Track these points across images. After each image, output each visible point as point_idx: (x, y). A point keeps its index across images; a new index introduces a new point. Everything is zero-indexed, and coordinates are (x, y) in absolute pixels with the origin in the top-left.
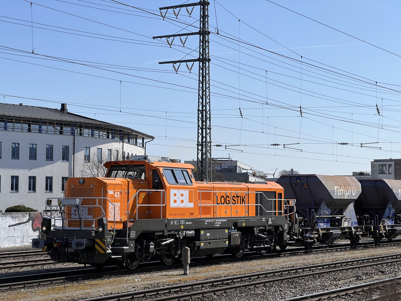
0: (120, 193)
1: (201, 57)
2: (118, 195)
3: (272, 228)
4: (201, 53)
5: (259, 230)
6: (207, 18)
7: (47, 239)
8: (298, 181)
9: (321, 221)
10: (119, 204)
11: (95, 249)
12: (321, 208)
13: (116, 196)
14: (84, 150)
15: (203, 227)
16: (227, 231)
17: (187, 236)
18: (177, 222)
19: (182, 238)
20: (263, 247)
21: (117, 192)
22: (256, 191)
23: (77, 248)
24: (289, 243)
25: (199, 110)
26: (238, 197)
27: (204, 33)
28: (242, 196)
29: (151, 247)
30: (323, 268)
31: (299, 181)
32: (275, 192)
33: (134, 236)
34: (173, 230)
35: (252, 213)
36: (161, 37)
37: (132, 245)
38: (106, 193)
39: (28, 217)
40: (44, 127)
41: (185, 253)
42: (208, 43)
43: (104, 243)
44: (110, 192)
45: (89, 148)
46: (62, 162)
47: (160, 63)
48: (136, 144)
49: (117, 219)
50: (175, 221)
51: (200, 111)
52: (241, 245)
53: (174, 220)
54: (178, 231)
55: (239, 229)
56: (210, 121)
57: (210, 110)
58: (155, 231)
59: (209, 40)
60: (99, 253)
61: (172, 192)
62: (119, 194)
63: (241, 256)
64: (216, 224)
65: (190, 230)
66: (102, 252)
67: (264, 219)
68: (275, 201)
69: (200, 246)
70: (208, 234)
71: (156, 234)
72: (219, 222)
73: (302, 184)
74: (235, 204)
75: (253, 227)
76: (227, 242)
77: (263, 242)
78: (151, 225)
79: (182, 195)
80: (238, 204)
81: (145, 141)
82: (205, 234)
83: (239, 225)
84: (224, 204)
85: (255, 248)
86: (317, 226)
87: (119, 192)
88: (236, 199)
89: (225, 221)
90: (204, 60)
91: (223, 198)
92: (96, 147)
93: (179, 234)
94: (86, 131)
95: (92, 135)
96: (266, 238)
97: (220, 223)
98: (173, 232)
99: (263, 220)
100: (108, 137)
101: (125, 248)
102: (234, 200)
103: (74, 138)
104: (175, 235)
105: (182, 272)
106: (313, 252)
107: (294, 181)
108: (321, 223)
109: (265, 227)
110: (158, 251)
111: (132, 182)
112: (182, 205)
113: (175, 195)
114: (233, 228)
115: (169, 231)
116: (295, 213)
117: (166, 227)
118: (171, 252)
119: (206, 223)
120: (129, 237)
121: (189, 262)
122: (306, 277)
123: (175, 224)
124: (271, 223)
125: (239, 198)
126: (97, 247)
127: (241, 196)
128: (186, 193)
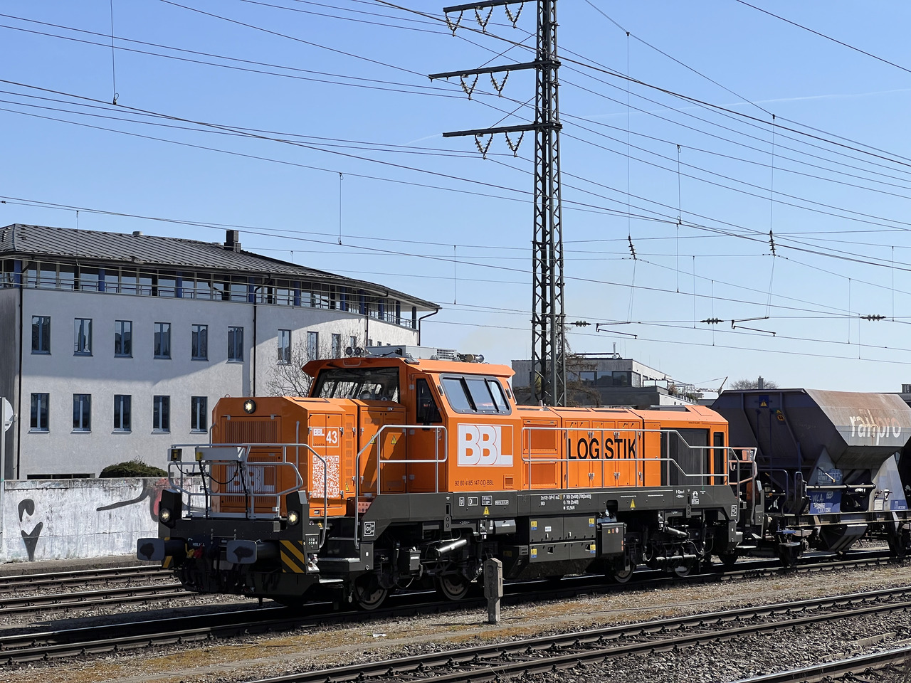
0: (339, 433)
1: (540, 120)
2: (335, 437)
3: (700, 513)
4: (539, 112)
5: (669, 519)
6: (554, 30)
7: (172, 538)
8: (762, 405)
9: (819, 498)
10: (337, 458)
11: (281, 564)
12: (818, 468)
13: (329, 439)
14: (277, 338)
15: (536, 513)
16: (592, 521)
17: (497, 532)
18: (474, 501)
19: (485, 537)
20: (680, 559)
21: (332, 430)
22: (662, 429)
23: (239, 560)
24: (743, 549)
25: (535, 242)
26: (618, 441)
27: (545, 64)
28: (629, 440)
29: (412, 558)
30: (820, 608)
31: (765, 405)
32: (708, 430)
33: (372, 533)
34: (463, 520)
35: (653, 479)
36: (448, 75)
37: (367, 554)
38: (305, 432)
39: (141, 490)
40: (187, 285)
41: (492, 572)
42: (556, 88)
43: (301, 548)
44: (316, 432)
45: (290, 331)
46: (227, 363)
47: (446, 135)
48: (398, 322)
49: (331, 494)
50: (470, 498)
51: (539, 244)
52: (627, 555)
53: (466, 496)
54: (477, 521)
55: (622, 516)
56: (561, 266)
57: (560, 241)
58: (422, 522)
59: (559, 81)
60: (290, 571)
61: (463, 429)
62: (337, 436)
63: (626, 580)
64: (566, 505)
65: (504, 519)
66: (297, 570)
67: (682, 492)
68: (708, 450)
69: (528, 556)
70: (548, 529)
71: (425, 528)
72: (574, 500)
73: (772, 412)
74: (612, 457)
75: (656, 512)
76: (593, 547)
77: (678, 547)
78: (412, 508)
79: (486, 437)
80: (619, 458)
82: (541, 528)
83: (621, 507)
84: (585, 457)
85: (660, 560)
86: (809, 509)
87: (336, 430)
88: (614, 447)
89: (587, 496)
90: (546, 126)
91: (582, 443)
92: (305, 328)
93: (478, 529)
94: (283, 294)
95: (297, 302)
96: (687, 537)
97: (577, 502)
98: (464, 525)
99: (678, 496)
100: (333, 307)
101: (350, 560)
102: (610, 449)
103: (255, 307)
104: (471, 530)
105: (484, 617)
106: (799, 571)
107: (753, 405)
108: (818, 503)
109: (684, 511)
110: (429, 569)
111: (367, 409)
112: (486, 462)
113: (469, 437)
114: (607, 513)
115: (454, 522)
116: (756, 479)
117: (447, 513)
118: (461, 569)
119: (543, 504)
120: (360, 535)
121: (501, 594)
122: (776, 630)
123: (470, 504)
124: (697, 503)
125: (622, 444)
126: (284, 557)
127: (625, 440)
128: (495, 432)
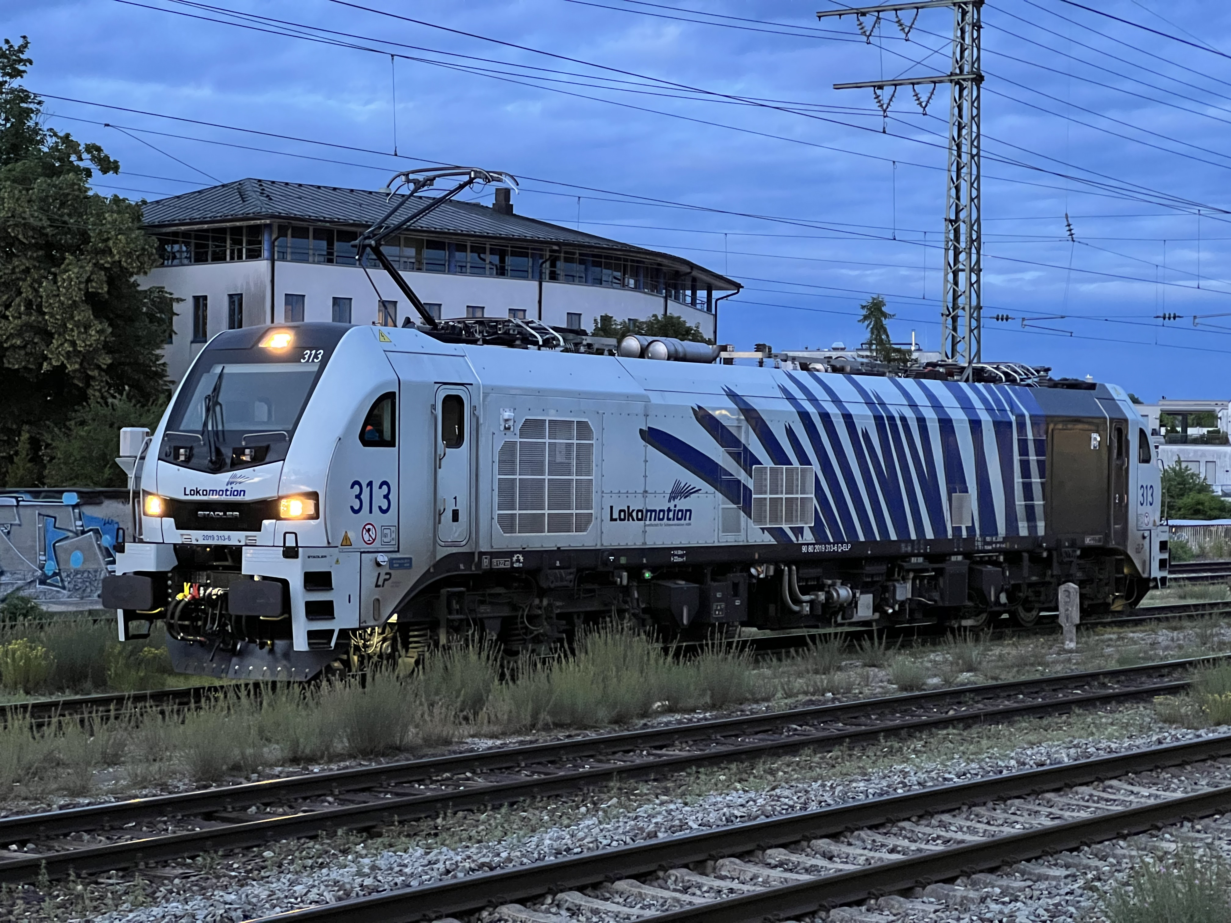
25: (947, 220)
36: (840, 13)
45: (580, 315)
47: (837, 87)
48: (694, 303)
56: (979, 248)
59: (982, 24)
81: (716, 294)
103: (541, 286)
